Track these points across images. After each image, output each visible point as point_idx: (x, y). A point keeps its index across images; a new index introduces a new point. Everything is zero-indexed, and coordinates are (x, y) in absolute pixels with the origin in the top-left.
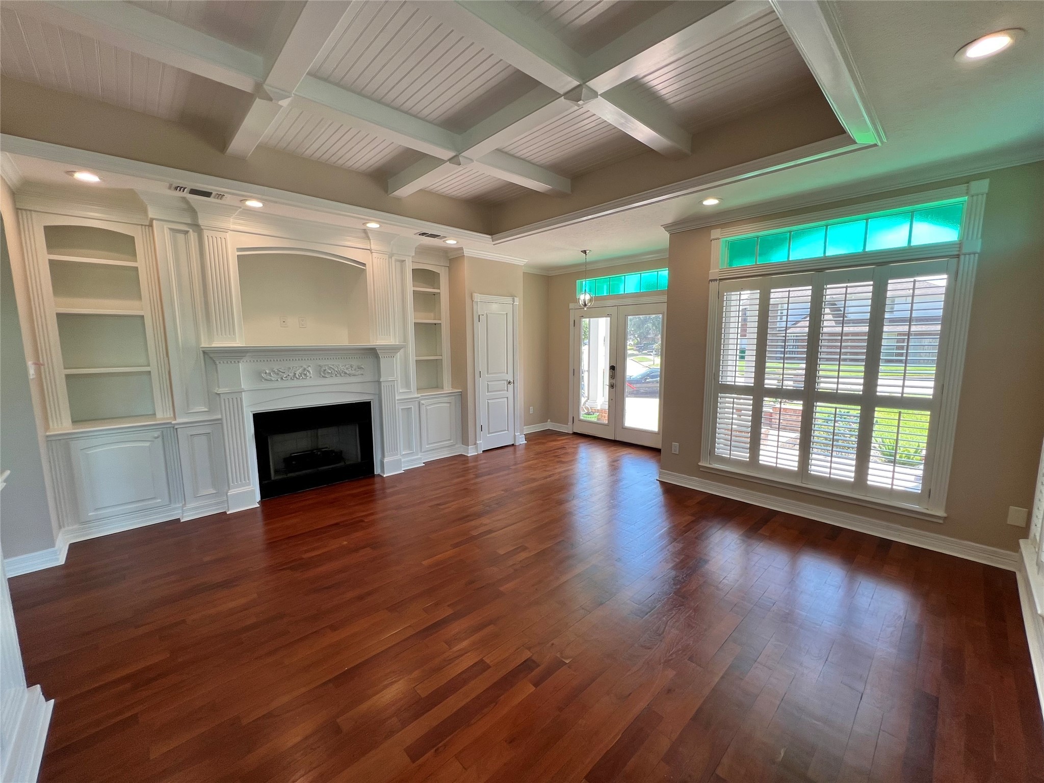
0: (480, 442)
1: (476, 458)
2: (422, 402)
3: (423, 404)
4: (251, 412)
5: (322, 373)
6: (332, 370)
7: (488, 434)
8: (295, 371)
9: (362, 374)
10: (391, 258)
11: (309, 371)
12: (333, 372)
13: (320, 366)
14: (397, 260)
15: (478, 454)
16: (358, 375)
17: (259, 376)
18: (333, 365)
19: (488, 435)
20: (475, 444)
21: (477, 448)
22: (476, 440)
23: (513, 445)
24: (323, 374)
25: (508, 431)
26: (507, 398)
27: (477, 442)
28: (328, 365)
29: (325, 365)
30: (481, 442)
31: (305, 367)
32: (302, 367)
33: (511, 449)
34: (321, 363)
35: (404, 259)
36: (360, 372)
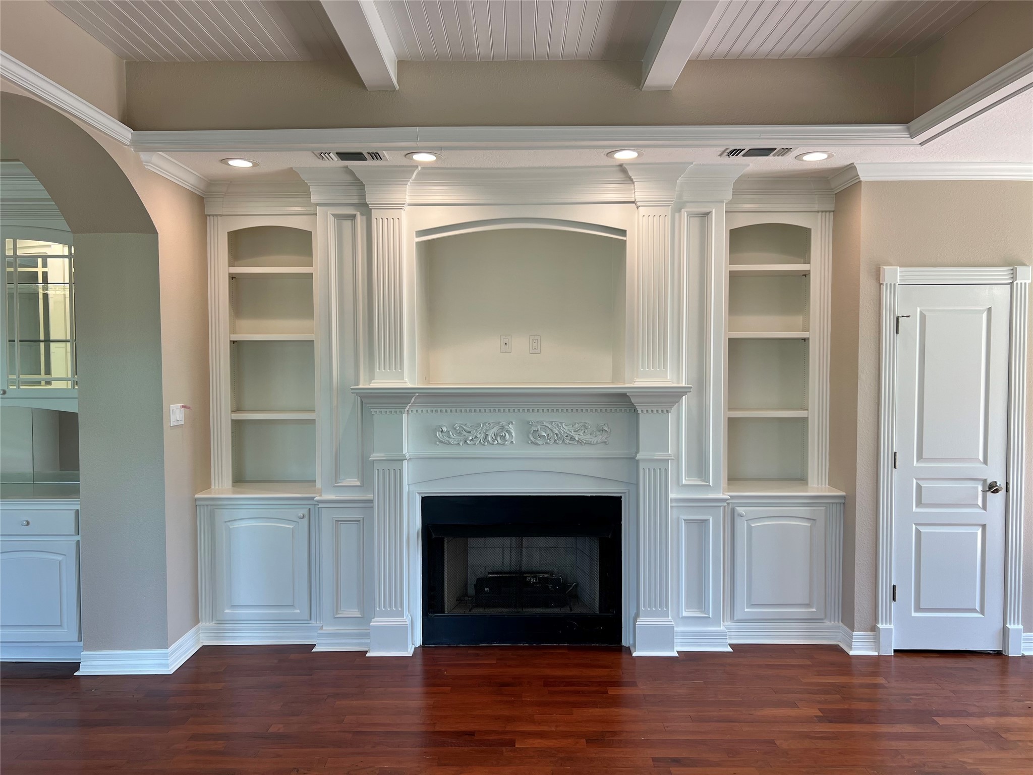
0: (887, 626)
1: (875, 664)
2: (740, 510)
3: (741, 516)
4: (419, 493)
5: (532, 435)
6: (549, 432)
7: (915, 611)
8: (487, 431)
9: (605, 442)
10: (680, 211)
11: (509, 433)
12: (551, 435)
13: (528, 422)
14: (691, 215)
15: (879, 656)
16: (597, 443)
17: (432, 435)
18: (551, 423)
19: (914, 614)
20: (874, 629)
21: (877, 639)
22: (876, 619)
23: (998, 654)
24: (532, 438)
25: (982, 612)
26: (984, 527)
27: (880, 626)
28: (542, 422)
29: (538, 422)
30: (892, 626)
31: (504, 423)
32: (499, 423)
33: (992, 662)
34: (532, 417)
35: (706, 210)
36: (600, 438)
